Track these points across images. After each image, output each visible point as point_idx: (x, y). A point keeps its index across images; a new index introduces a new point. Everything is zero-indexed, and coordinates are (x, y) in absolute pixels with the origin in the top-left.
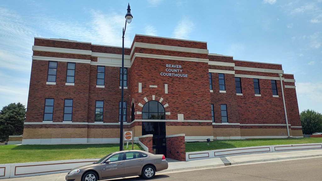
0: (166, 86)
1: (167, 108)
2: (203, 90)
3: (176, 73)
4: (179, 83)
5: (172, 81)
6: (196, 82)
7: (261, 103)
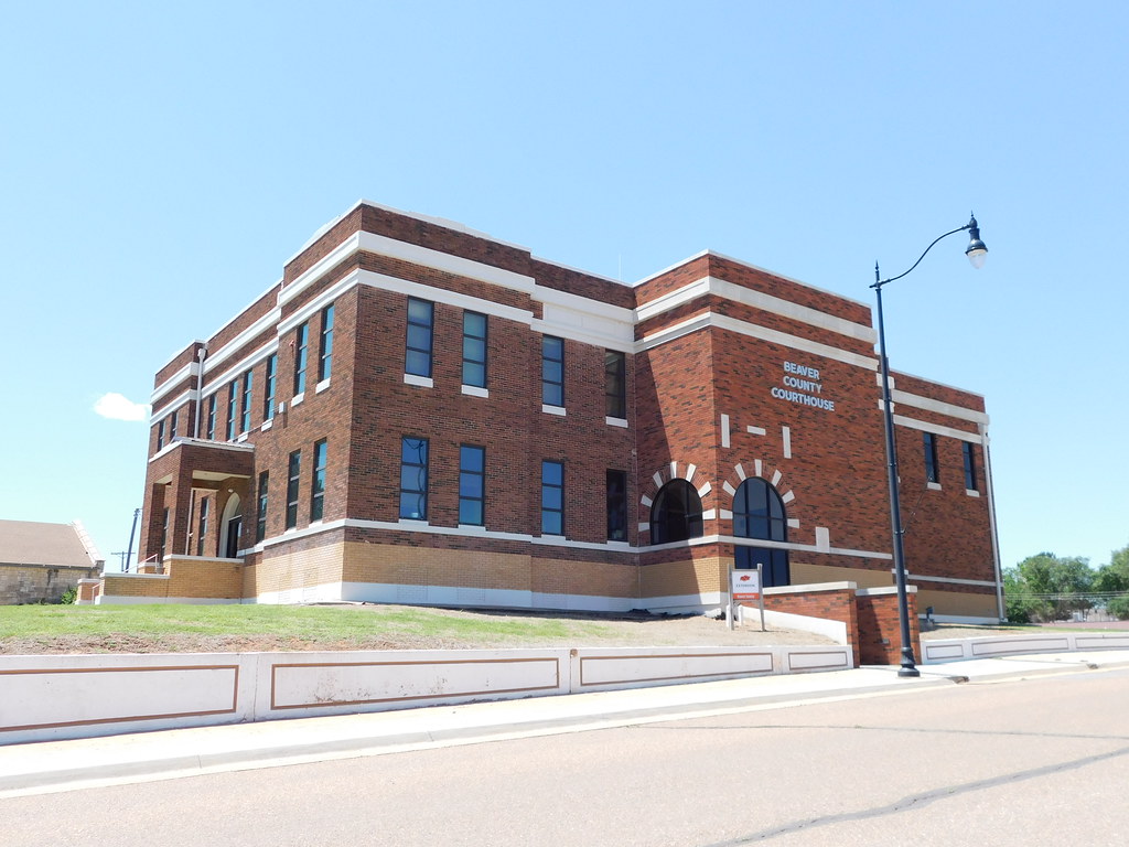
0: (786, 431)
1: (791, 504)
2: (868, 456)
3: (808, 394)
4: (815, 425)
5: (799, 416)
6: (852, 429)
7: (941, 510)
